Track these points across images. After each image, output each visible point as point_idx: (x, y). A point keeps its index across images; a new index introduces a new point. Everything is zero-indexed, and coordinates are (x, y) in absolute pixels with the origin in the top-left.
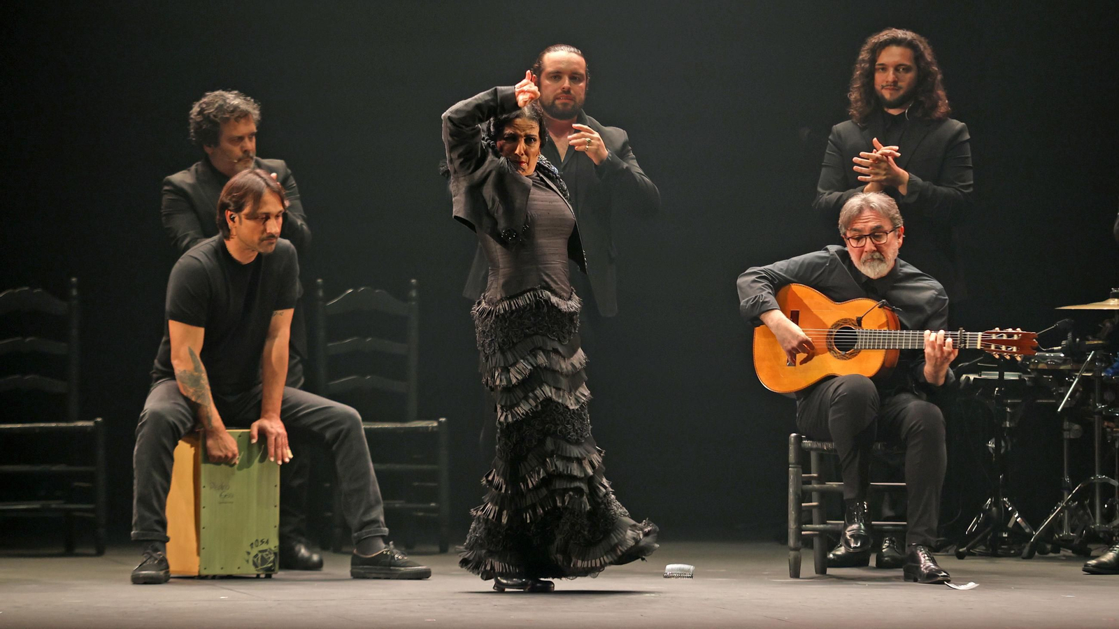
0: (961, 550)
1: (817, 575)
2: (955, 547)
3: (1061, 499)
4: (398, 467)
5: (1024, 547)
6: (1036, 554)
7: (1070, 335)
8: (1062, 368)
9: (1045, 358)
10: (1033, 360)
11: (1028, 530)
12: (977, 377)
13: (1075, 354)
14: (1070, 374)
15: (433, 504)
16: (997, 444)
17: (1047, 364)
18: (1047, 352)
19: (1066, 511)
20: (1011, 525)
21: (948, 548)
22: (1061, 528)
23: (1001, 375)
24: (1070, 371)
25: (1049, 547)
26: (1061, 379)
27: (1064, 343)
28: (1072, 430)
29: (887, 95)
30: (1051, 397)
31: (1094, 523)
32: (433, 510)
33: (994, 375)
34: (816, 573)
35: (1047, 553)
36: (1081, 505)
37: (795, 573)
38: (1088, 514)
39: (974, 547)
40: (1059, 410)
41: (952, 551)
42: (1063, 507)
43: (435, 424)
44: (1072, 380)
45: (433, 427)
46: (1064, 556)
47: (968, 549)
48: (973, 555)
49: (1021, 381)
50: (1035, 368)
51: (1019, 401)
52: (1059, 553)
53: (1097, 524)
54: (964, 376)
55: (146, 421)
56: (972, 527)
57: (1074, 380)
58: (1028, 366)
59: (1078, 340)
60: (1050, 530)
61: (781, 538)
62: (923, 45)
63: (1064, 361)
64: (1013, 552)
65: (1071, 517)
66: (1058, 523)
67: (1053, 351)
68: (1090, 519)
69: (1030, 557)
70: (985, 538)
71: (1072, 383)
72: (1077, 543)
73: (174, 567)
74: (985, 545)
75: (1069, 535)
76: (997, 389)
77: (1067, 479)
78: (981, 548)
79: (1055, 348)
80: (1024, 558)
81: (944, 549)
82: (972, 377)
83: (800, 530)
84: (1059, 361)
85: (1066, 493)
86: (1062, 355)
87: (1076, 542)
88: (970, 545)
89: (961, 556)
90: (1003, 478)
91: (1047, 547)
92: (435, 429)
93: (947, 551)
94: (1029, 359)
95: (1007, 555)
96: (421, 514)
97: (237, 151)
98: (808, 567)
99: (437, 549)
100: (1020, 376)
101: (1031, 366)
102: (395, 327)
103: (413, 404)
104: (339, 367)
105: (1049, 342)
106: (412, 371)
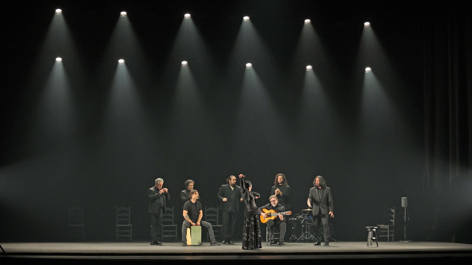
7: (303, 214)
11: (297, 239)
12: (291, 219)
13: (304, 216)
14: (303, 219)
16: (294, 228)
17: (300, 217)
20: (295, 238)
26: (302, 219)
28: (303, 226)
29: (279, 182)
33: (293, 219)
36: (304, 236)
37: (267, 245)
40: (301, 223)
42: (302, 236)
49: (297, 220)
51: (296, 222)
53: (306, 238)
54: (289, 219)
56: (290, 238)
58: (298, 218)
60: (300, 239)
62: (284, 175)
63: (302, 217)
69: (297, 242)
73: (188, 244)
76: (293, 221)
83: (268, 239)
89: (289, 242)
91: (300, 241)
95: (295, 242)
97: (191, 187)
98: (269, 243)
102: (215, 213)
103: (218, 223)
104: (208, 218)
105: (300, 215)
106: (218, 219)
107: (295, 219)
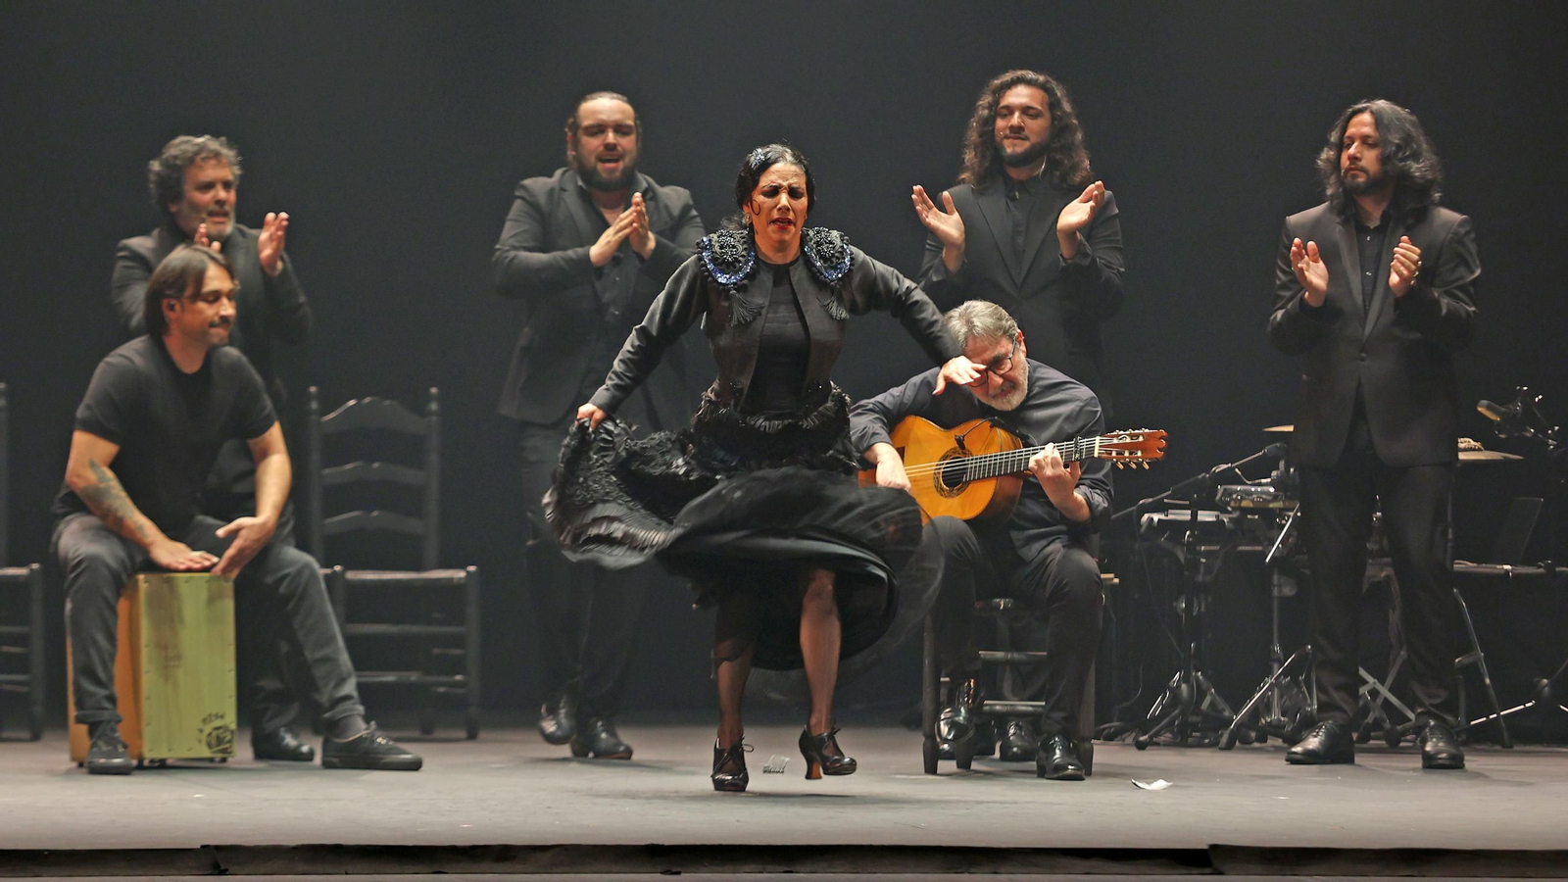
0: (1142, 738)
1: (959, 770)
2: (1134, 735)
3: (1269, 673)
4: (414, 629)
5: (1222, 735)
6: (1237, 743)
7: (1282, 464)
8: (1271, 506)
9: (1251, 493)
10: (1234, 496)
11: (1227, 713)
12: (1162, 517)
13: (1290, 489)
14: (1282, 514)
15: (458, 677)
16: (1189, 605)
17: (1253, 501)
18: (1252, 485)
19: (1276, 690)
20: (1205, 705)
21: (1124, 736)
22: (1268, 709)
23: (1194, 515)
24: (1280, 509)
25: (1253, 734)
26: (1269, 518)
27: (1274, 473)
28: (1285, 587)
30: (1256, 541)
31: (1312, 705)
32: (457, 684)
33: (1185, 515)
34: (958, 767)
35: (1251, 743)
36: (1295, 682)
37: (931, 769)
38: (1303, 693)
39: (1157, 734)
40: (1268, 560)
41: (1129, 740)
42: (1271, 684)
43: (462, 574)
44: (1284, 522)
45: (460, 579)
46: (1273, 746)
47: (1151, 737)
48: (1157, 744)
49: (1220, 522)
50: (1237, 505)
51: (1217, 548)
52: (1266, 741)
54: (1146, 516)
55: (86, 567)
56: (1156, 709)
57: (1287, 521)
58: (1228, 504)
59: (1292, 470)
60: (1255, 713)
61: (913, 722)
63: (1275, 498)
64: (1207, 741)
65: (1281, 697)
66: (1265, 706)
67: (1260, 485)
68: (1305, 699)
69: (1229, 747)
70: (1171, 724)
71: (1285, 525)
72: (1290, 729)
74: (1172, 732)
75: (1280, 720)
76: (1188, 533)
77: (1277, 649)
78: (1167, 736)
79: (1263, 481)
80: (1221, 749)
81: (1119, 738)
82: (1156, 517)
84: (1269, 498)
85: (1276, 666)
86: (1272, 490)
87: (1288, 728)
88: (1153, 731)
89: (1141, 746)
90: (1196, 647)
91: (1248, 737)
92: (462, 582)
93: (1124, 740)
94: (1230, 495)
95: (1200, 745)
96: (442, 690)
99: (463, 734)
100: (1217, 517)
101: (1232, 504)
102: (410, 450)
103: (432, 549)
104: (339, 498)
105: (1255, 472)
106: (432, 507)
107: (1205, 516)
